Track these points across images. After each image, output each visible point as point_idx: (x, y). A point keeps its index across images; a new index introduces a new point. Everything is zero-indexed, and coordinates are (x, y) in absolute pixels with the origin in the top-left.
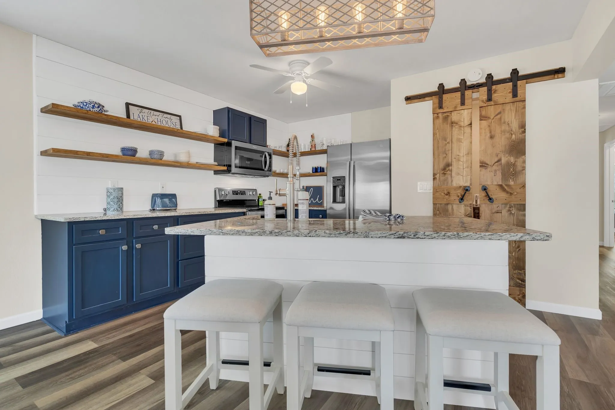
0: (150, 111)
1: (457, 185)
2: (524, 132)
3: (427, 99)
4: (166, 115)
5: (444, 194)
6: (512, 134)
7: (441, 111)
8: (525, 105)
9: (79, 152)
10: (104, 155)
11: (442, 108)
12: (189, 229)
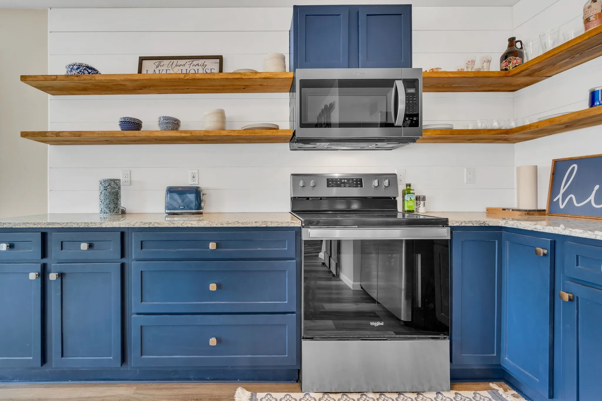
0: (172, 61)
4: (196, 62)
9: (49, 133)
10: (76, 133)
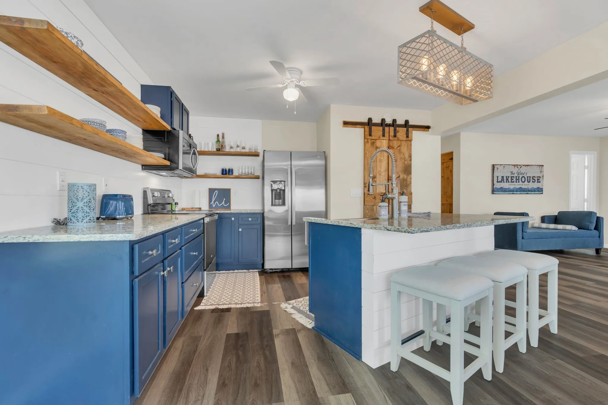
1: (379, 192)
2: (411, 160)
3: (358, 126)
5: (372, 198)
6: (405, 161)
7: (370, 138)
8: (411, 144)
11: (371, 136)
12: (429, 227)
